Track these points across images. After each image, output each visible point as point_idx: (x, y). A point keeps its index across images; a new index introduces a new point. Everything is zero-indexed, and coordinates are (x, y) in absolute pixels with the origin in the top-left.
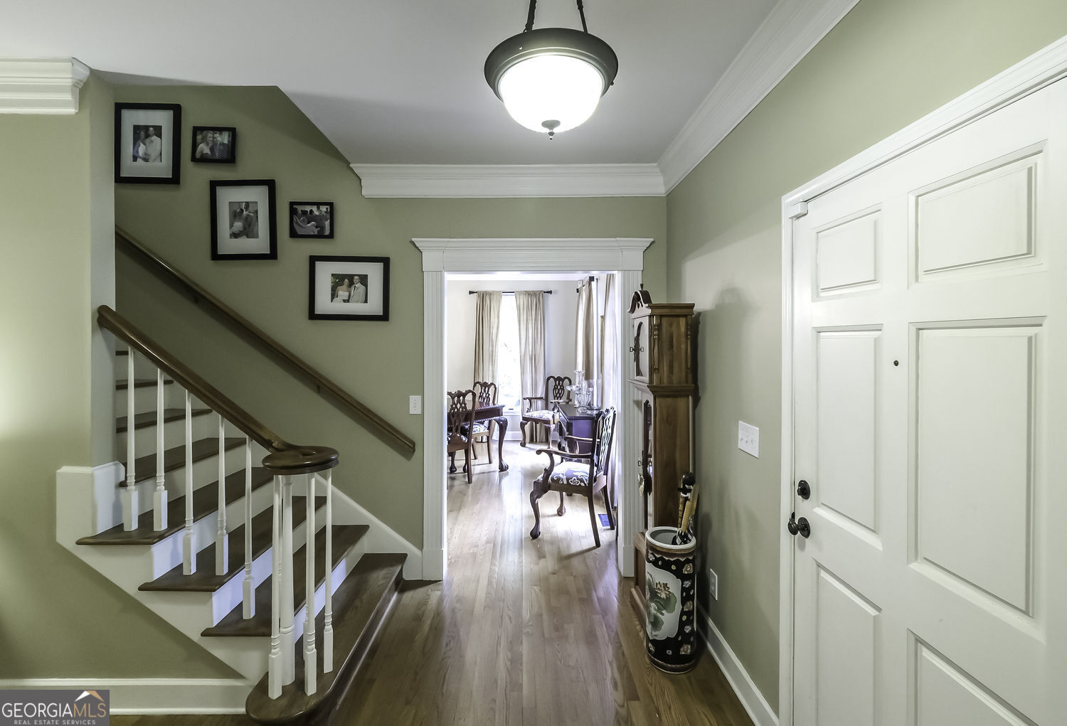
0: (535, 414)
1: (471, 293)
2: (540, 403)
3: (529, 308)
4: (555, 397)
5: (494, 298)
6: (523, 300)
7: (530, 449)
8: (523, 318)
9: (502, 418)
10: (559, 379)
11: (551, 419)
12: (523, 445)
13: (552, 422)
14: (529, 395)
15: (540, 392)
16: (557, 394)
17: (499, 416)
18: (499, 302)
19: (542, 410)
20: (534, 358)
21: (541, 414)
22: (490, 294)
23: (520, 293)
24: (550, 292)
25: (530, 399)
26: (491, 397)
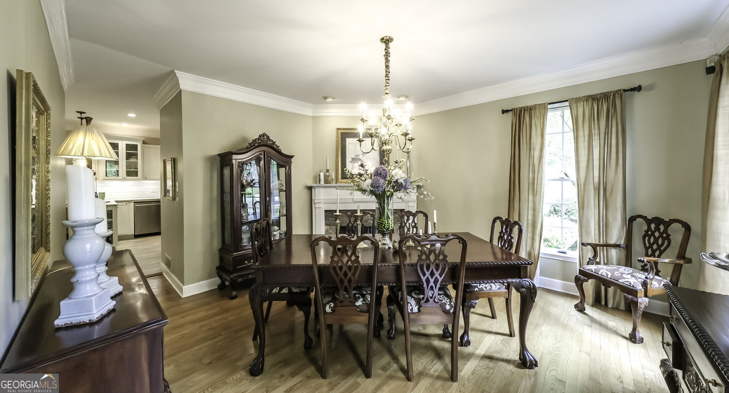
0: (604, 271)
1: (504, 112)
2: (614, 252)
3: (594, 118)
4: (647, 249)
5: (536, 114)
6: (583, 109)
7: (593, 320)
8: (584, 133)
9: (526, 282)
10: (658, 221)
11: (639, 287)
12: (580, 309)
13: (641, 294)
14: (593, 239)
15: (616, 235)
16: (651, 245)
17: (520, 277)
18: (544, 117)
19: (619, 264)
20: (603, 190)
21: (617, 274)
22: (530, 109)
23: (577, 100)
24: (639, 89)
25: (594, 247)
26: (515, 241)
